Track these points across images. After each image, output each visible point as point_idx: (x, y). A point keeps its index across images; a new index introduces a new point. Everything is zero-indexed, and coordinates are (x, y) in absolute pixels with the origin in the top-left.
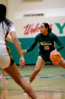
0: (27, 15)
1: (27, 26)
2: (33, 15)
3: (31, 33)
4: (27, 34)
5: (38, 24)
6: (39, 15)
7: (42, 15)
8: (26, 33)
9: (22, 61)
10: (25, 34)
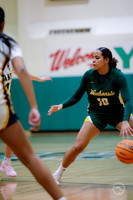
0: (57, 32)
1: (57, 54)
2: (69, 31)
3: (65, 68)
4: (57, 68)
5: (79, 50)
6: (81, 31)
7: (88, 30)
8: (55, 68)
9: (34, 117)
10: (52, 69)
